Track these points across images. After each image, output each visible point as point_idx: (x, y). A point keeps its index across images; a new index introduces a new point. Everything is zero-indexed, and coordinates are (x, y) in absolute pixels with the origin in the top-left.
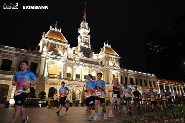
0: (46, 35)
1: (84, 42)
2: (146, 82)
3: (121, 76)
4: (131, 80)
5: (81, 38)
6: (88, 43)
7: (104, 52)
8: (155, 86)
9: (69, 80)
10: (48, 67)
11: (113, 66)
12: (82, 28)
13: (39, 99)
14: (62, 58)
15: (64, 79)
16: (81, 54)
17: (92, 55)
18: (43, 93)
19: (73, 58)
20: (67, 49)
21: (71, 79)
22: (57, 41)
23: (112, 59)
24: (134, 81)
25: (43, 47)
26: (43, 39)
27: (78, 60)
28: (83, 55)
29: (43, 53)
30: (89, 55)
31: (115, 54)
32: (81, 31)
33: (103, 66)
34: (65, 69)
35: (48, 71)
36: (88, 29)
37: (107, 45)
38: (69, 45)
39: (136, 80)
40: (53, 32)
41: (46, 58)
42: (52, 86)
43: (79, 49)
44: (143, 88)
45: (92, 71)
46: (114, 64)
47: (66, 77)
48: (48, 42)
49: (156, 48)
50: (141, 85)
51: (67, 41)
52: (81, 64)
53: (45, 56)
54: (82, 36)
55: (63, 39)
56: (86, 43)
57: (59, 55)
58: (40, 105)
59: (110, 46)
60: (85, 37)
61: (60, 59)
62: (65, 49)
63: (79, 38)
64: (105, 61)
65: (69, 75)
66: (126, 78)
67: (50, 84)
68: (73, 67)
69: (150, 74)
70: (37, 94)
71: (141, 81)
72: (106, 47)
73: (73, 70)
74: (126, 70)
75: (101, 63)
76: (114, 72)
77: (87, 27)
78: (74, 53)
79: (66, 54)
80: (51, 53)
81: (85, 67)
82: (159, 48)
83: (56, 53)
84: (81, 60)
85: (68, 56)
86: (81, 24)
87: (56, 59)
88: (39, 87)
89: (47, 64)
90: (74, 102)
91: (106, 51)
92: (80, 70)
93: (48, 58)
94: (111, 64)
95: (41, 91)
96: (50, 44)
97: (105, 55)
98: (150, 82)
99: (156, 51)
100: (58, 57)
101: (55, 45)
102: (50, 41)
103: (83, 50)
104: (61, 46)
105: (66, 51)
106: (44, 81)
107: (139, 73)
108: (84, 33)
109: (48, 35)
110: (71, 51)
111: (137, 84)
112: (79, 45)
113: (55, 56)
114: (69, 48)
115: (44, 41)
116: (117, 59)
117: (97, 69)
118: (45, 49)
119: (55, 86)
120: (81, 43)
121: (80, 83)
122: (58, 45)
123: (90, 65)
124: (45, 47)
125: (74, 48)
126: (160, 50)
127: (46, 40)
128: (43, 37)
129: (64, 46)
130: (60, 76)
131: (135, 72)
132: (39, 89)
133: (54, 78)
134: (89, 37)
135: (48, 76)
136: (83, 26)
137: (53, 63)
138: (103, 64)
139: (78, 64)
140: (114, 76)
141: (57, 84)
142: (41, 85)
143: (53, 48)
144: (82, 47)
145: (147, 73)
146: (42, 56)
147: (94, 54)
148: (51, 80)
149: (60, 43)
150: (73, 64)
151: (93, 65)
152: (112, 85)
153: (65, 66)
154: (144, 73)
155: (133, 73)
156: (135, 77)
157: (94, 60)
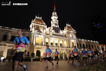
0: (34, 21)
1: (55, 24)
2: (92, 46)
3: (77, 43)
4: (84, 45)
5: (53, 22)
6: (57, 25)
8: (98, 48)
10: (35, 39)
11: (72, 37)
12: (53, 16)
13: (31, 57)
15: (44, 45)
17: (59, 31)
18: (33, 54)
19: (49, 33)
20: (45, 28)
22: (39, 24)
23: (72, 33)
24: (85, 45)
25: (32, 28)
26: (32, 23)
28: (54, 32)
29: (33, 31)
30: (58, 31)
32: (53, 18)
33: (66, 37)
34: (45, 40)
35: (35, 41)
36: (57, 16)
37: (68, 25)
38: (46, 26)
39: (87, 45)
41: (34, 34)
42: (38, 49)
43: (52, 28)
45: (60, 40)
46: (73, 36)
47: (45, 44)
48: (35, 25)
49: (98, 25)
51: (45, 24)
52: (53, 37)
54: (54, 20)
55: (43, 23)
57: (41, 32)
58: (32, 60)
59: (70, 26)
61: (42, 34)
62: (44, 28)
63: (52, 22)
64: (68, 34)
65: (47, 43)
66: (80, 44)
67: (37, 48)
68: (49, 39)
69: (95, 42)
70: (30, 54)
71: (89, 45)
72: (68, 26)
73: (49, 40)
74: (80, 39)
75: (65, 35)
76: (73, 41)
77: (56, 15)
78: (49, 31)
79: (45, 31)
80: (37, 31)
81: (56, 38)
82: (100, 25)
83: (39, 31)
84: (53, 35)
85: (46, 33)
86: (53, 14)
87: (39, 34)
89: (34, 37)
91: (68, 28)
92: (53, 40)
94: (71, 36)
96: (36, 26)
97: (67, 31)
98: (95, 46)
99: (98, 27)
103: (54, 28)
104: (42, 27)
106: (34, 47)
107: (88, 40)
108: (55, 19)
110: (47, 29)
111: (87, 47)
112: (52, 26)
114: (46, 28)
115: (32, 25)
116: (74, 33)
117: (63, 39)
119: (39, 50)
121: (53, 48)
122: (40, 26)
123: (58, 37)
124: (33, 28)
125: (49, 28)
126: (101, 26)
127: (34, 24)
128: (32, 22)
129: (43, 27)
130: (42, 44)
131: (86, 40)
132: (31, 52)
133: (39, 45)
134: (58, 21)
135: (36, 44)
136: (54, 15)
137: (38, 37)
138: (66, 36)
140: (73, 43)
141: (40, 48)
142: (32, 49)
143: (37, 28)
144: (53, 27)
145: (93, 41)
146: (32, 33)
147: (61, 31)
148: (37, 46)
150: (49, 37)
151: (60, 37)
152: (72, 48)
153: (45, 38)
154: (91, 41)
155: (84, 41)
156: (86, 43)
157: (61, 34)
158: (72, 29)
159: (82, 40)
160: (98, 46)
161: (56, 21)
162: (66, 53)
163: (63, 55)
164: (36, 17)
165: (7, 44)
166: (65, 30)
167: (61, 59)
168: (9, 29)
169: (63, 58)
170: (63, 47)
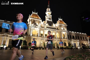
2: (81, 37)
3: (68, 35)
4: (73, 36)
5: (47, 17)
6: (51, 19)
7: (58, 23)
9: (42, 37)
11: (64, 30)
12: (47, 11)
13: (28, 46)
14: (38, 27)
15: (39, 36)
16: (47, 24)
17: (53, 25)
18: (30, 44)
19: (43, 26)
20: (40, 22)
21: (43, 36)
22: (36, 18)
23: (63, 26)
25: (29, 22)
26: (29, 18)
27: (46, 27)
30: (51, 25)
31: (65, 23)
32: (47, 13)
33: (59, 30)
34: (40, 32)
35: (32, 33)
36: (51, 12)
37: (60, 19)
38: (41, 20)
40: (34, 14)
41: (31, 27)
43: (46, 22)
44: (80, 40)
45: (53, 32)
46: (64, 29)
48: (32, 19)
49: (87, 19)
50: (79, 39)
51: (40, 18)
53: (30, 26)
55: (38, 17)
56: (49, 19)
57: (37, 25)
58: (29, 49)
59: (62, 20)
60: (49, 16)
62: (39, 22)
63: (46, 17)
64: (59, 27)
65: (42, 35)
66: (70, 36)
68: (43, 31)
69: (83, 34)
70: (28, 44)
71: (78, 37)
72: (60, 20)
73: (43, 32)
74: (70, 32)
75: (57, 28)
76: (64, 33)
78: (44, 24)
79: (40, 25)
80: (33, 24)
83: (35, 24)
84: (47, 27)
85: (41, 26)
86: (47, 10)
87: (35, 27)
88: (28, 40)
89: (31, 30)
90: (45, 47)
91: (60, 22)
92: (47, 32)
93: (32, 27)
94: (62, 28)
95: (29, 42)
96: (32, 20)
97: (59, 24)
98: (83, 38)
99: (87, 21)
100: (36, 26)
101: (35, 21)
102: (33, 19)
103: (48, 22)
104: (38, 21)
105: (40, 23)
107: (77, 33)
108: (48, 14)
109: (31, 16)
111: (76, 38)
113: (35, 26)
114: (41, 22)
115: (30, 19)
116: (65, 26)
117: (55, 31)
118: (30, 23)
120: (47, 19)
122: (36, 20)
124: (30, 22)
125: (44, 21)
126: (89, 20)
128: (29, 17)
129: (39, 21)
130: (38, 35)
131: (75, 32)
132: (29, 41)
133: (35, 36)
134: (51, 16)
135: (32, 36)
136: (48, 10)
137: (34, 29)
138: (59, 29)
139: (46, 29)
140: (64, 35)
141: (36, 39)
142: (29, 40)
143: (34, 22)
144: (47, 21)
145: (82, 33)
146: (29, 26)
147: (54, 24)
149: (37, 20)
150: (43, 29)
151: (53, 30)
152: (63, 39)
153: (40, 30)
154: (80, 33)
155: (74, 33)
156: (75, 35)
157: (54, 27)
158: (63, 23)
159: (72, 32)
160: (86, 38)
161: (50, 16)
162: (58, 43)
163: (56, 45)
164: (33, 13)
165: (9, 35)
166: (58, 24)
167: (54, 48)
168: (10, 22)
169: (55, 47)
170: (56, 38)
